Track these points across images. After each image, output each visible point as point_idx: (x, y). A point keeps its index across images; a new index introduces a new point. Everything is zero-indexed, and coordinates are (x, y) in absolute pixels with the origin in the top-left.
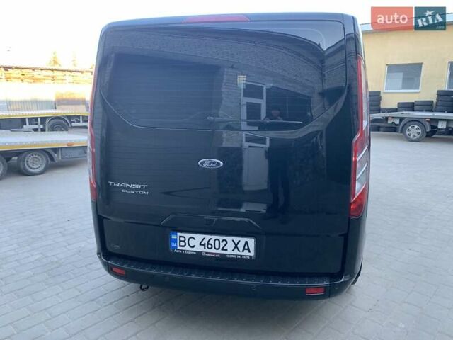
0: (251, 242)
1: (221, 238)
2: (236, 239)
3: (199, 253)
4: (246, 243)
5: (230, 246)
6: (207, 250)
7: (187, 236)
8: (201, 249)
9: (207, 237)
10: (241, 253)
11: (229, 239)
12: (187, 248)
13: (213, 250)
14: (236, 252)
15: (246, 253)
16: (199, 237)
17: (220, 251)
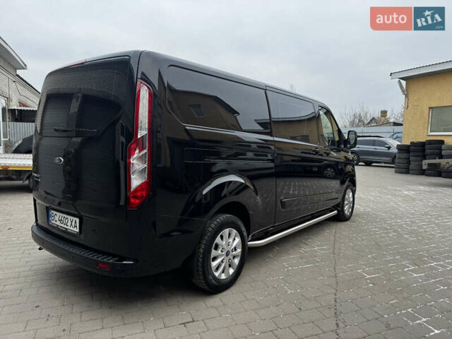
0: (78, 220)
1: (66, 216)
2: (72, 218)
3: (58, 225)
4: (76, 222)
5: (69, 224)
6: (61, 225)
7: (55, 212)
8: (58, 223)
9: (61, 214)
10: (73, 229)
11: (69, 217)
12: (54, 222)
13: (63, 225)
14: (71, 228)
15: (75, 229)
16: (58, 214)
17: (65, 226)
